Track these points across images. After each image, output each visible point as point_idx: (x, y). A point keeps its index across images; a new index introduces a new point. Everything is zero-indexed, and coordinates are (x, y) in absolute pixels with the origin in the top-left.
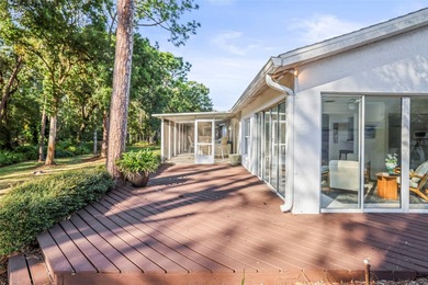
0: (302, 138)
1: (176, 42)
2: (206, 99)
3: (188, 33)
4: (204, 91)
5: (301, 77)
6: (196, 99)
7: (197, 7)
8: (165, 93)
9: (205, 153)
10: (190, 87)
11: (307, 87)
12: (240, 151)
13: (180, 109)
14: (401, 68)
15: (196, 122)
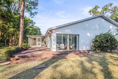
0: (54, 40)
1: (31, 17)
2: (40, 31)
3: (34, 15)
4: (39, 29)
5: (53, 31)
6: (37, 32)
7: (37, 9)
8: (28, 30)
9: (39, 45)
10: (35, 28)
11: (54, 33)
12: (47, 44)
13: (32, 34)
14: (67, 30)
15: (37, 38)
